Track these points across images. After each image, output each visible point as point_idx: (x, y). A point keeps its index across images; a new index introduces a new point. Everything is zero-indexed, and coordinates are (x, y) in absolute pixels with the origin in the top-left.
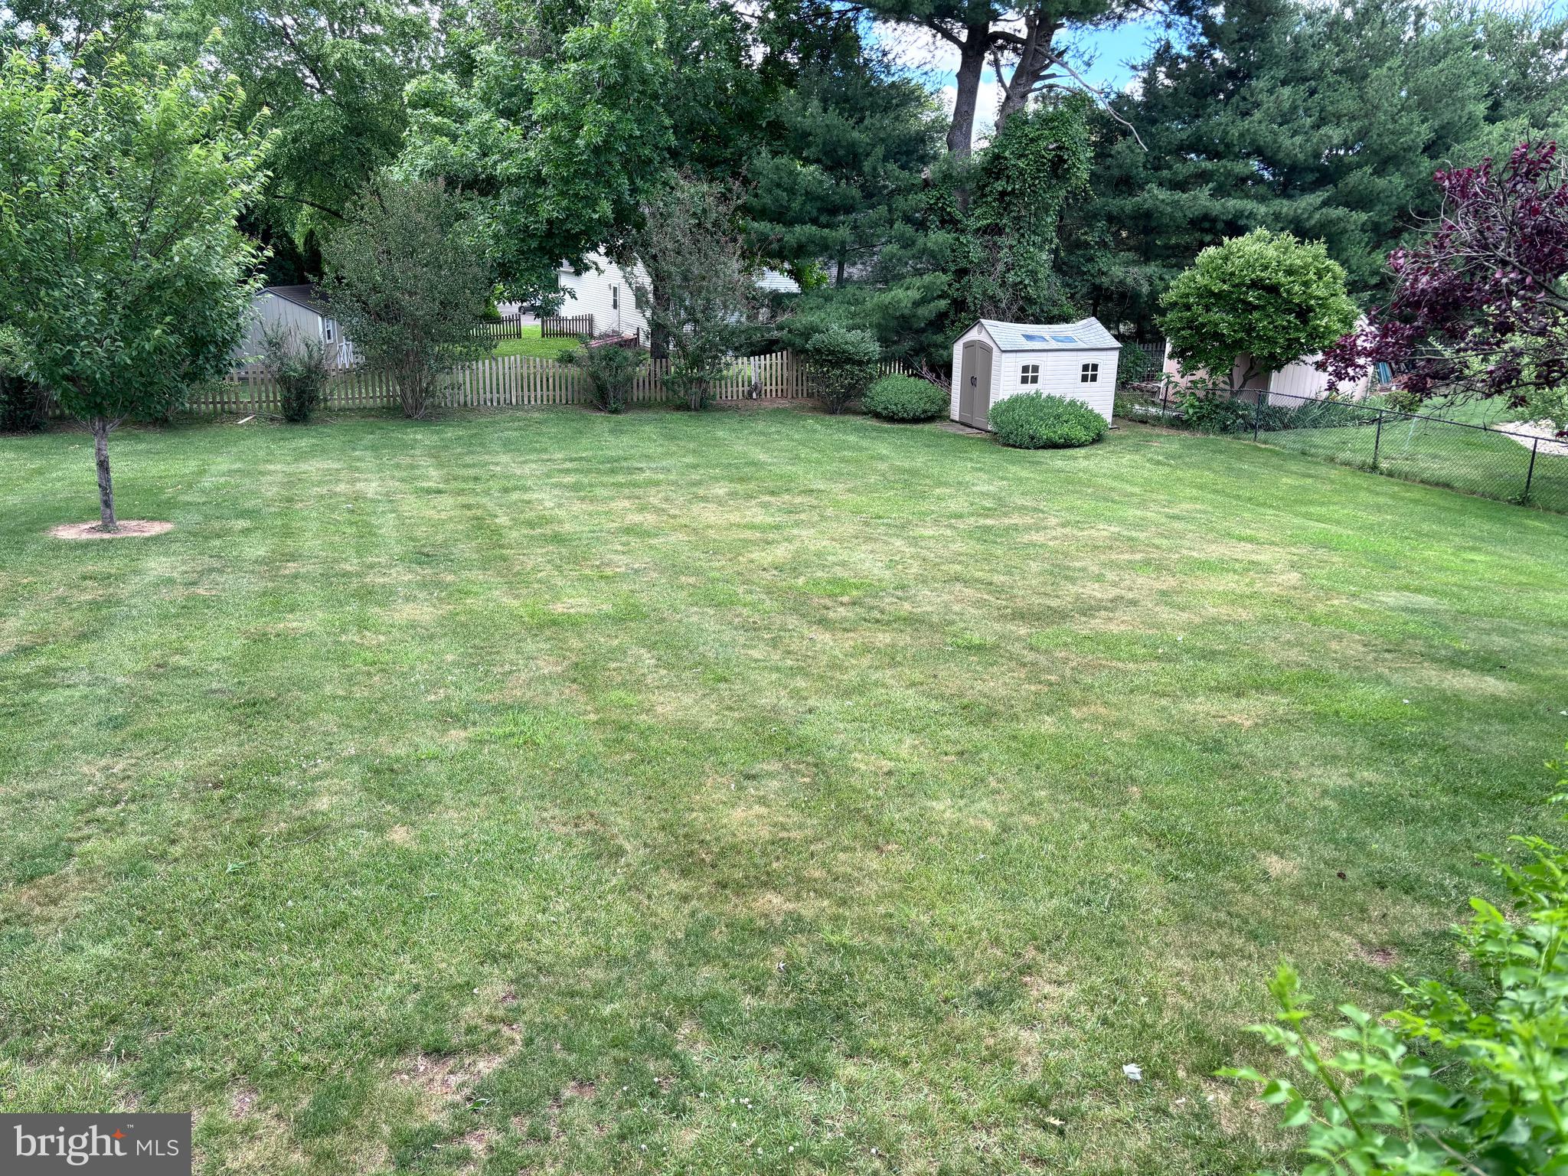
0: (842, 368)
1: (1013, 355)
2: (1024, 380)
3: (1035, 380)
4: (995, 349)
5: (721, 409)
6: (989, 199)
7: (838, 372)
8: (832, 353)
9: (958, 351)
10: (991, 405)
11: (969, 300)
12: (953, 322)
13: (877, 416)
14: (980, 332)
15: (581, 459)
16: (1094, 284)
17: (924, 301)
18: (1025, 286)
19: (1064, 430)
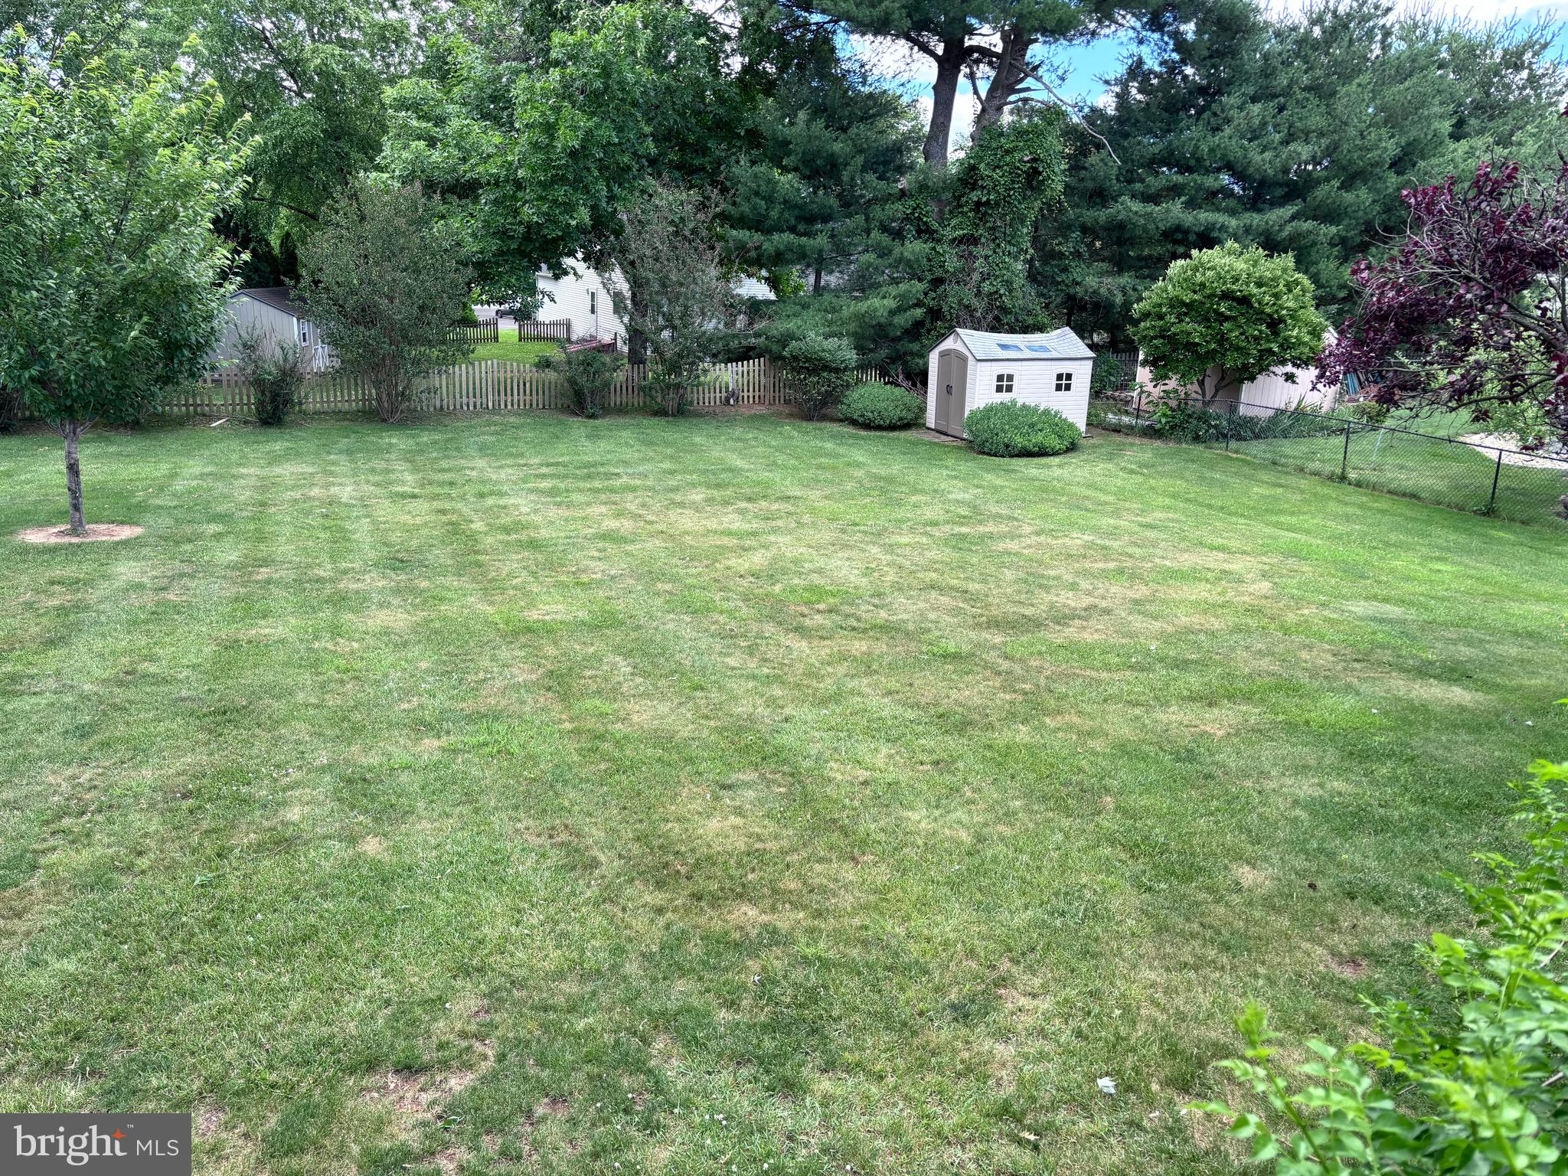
0: (818, 375)
1: (988, 364)
2: (999, 389)
3: (1009, 389)
4: (970, 358)
5: (698, 415)
6: (965, 209)
7: (815, 379)
8: (808, 360)
9: (934, 359)
10: (967, 413)
11: (945, 309)
12: (929, 331)
13: (854, 423)
14: (955, 341)
15: (558, 464)
16: (1068, 294)
17: (900, 310)
18: (1001, 296)
19: (1038, 438)
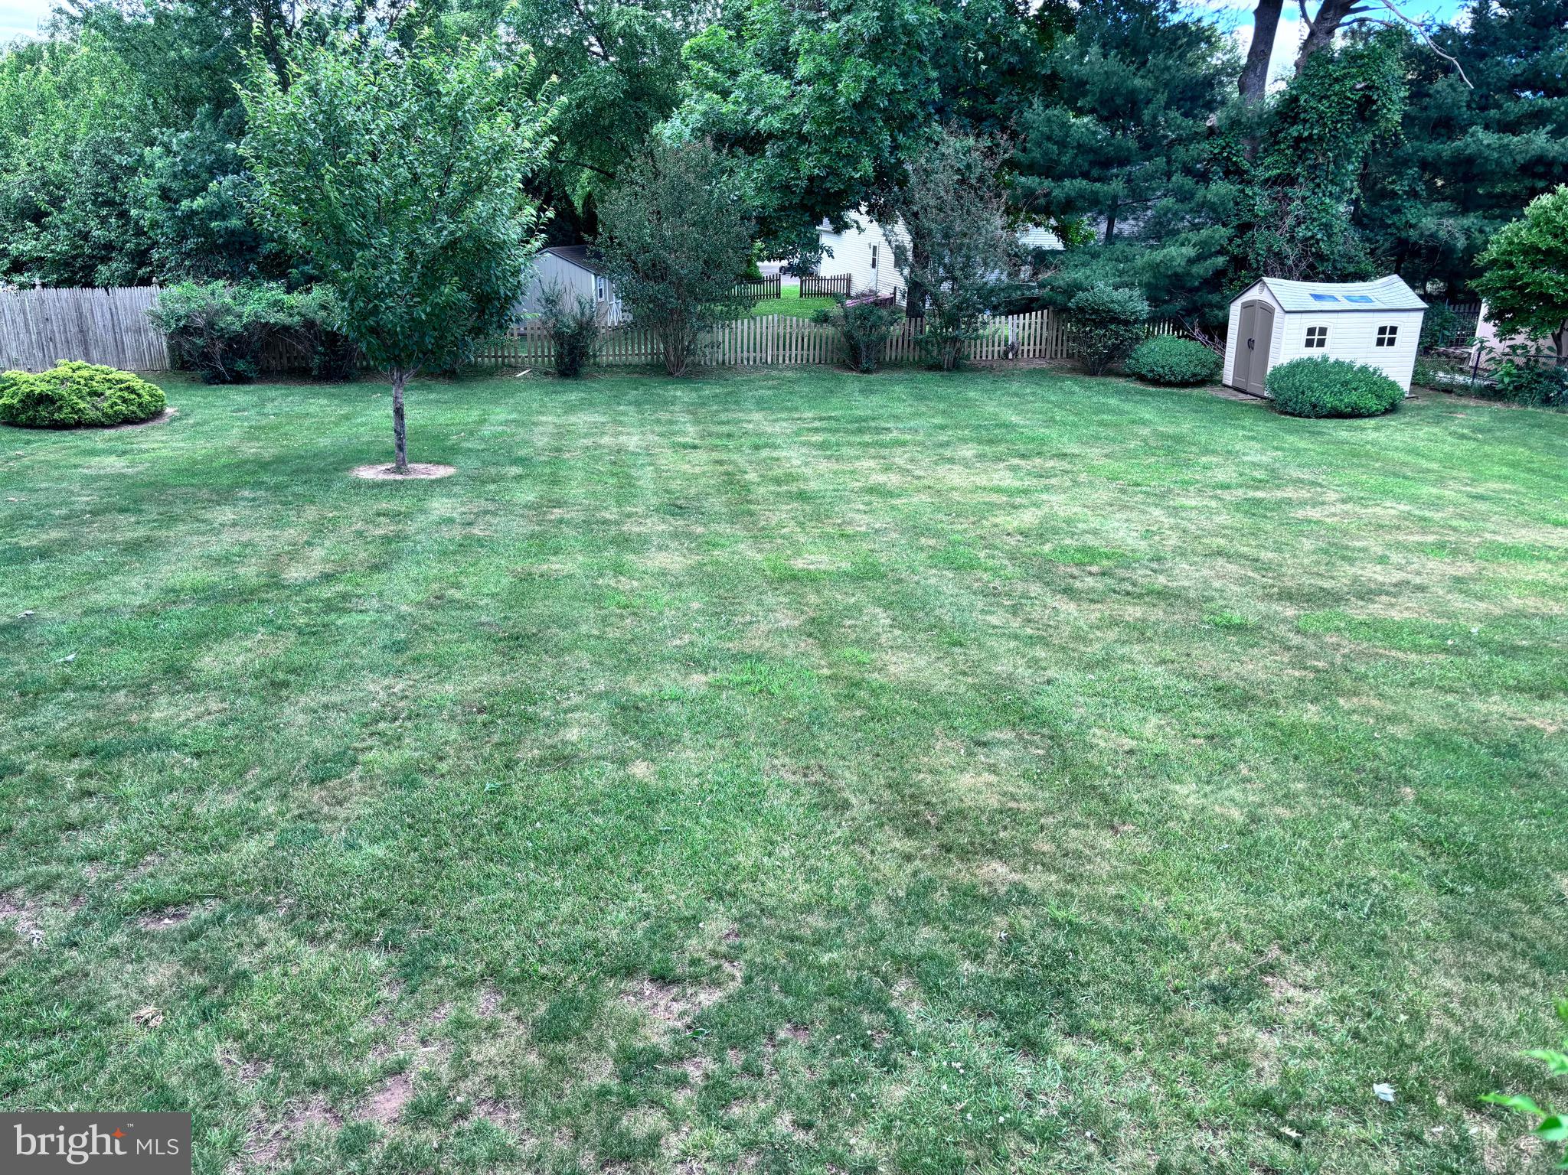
0: (1106, 327)
1: (1299, 316)
2: (1309, 343)
3: (1321, 343)
4: (1277, 309)
5: (974, 369)
6: (1283, 146)
7: (1102, 332)
8: (1095, 311)
9: (1235, 311)
10: (1270, 370)
11: (1251, 256)
12: (1231, 281)
13: (1142, 378)
14: (1261, 292)
15: (830, 418)
16: (1399, 239)
17: (1200, 258)
18: (1318, 241)
19: (1352, 398)
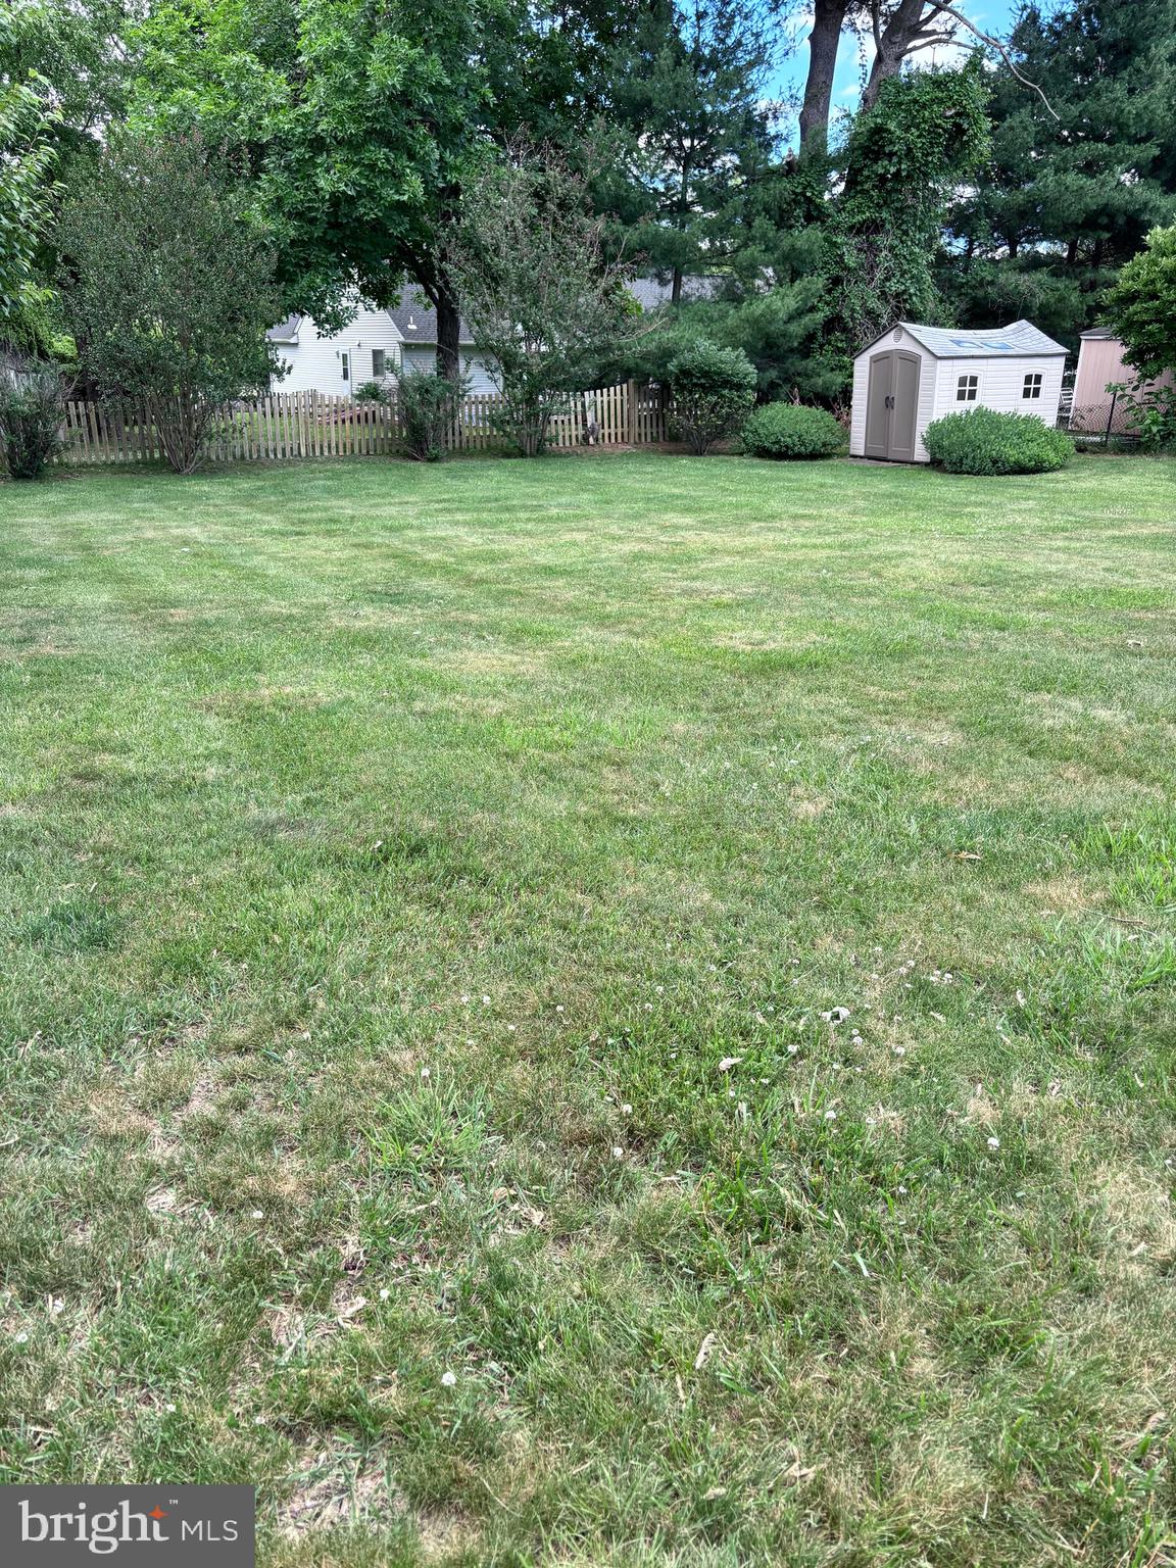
0: (717, 393)
1: (950, 362)
2: (961, 396)
3: (972, 395)
4: (925, 356)
5: (558, 455)
7: (714, 399)
9: (862, 367)
10: (922, 428)
11: (846, 314)
12: (821, 346)
13: (763, 453)
14: (898, 339)
19: (1033, 449)
